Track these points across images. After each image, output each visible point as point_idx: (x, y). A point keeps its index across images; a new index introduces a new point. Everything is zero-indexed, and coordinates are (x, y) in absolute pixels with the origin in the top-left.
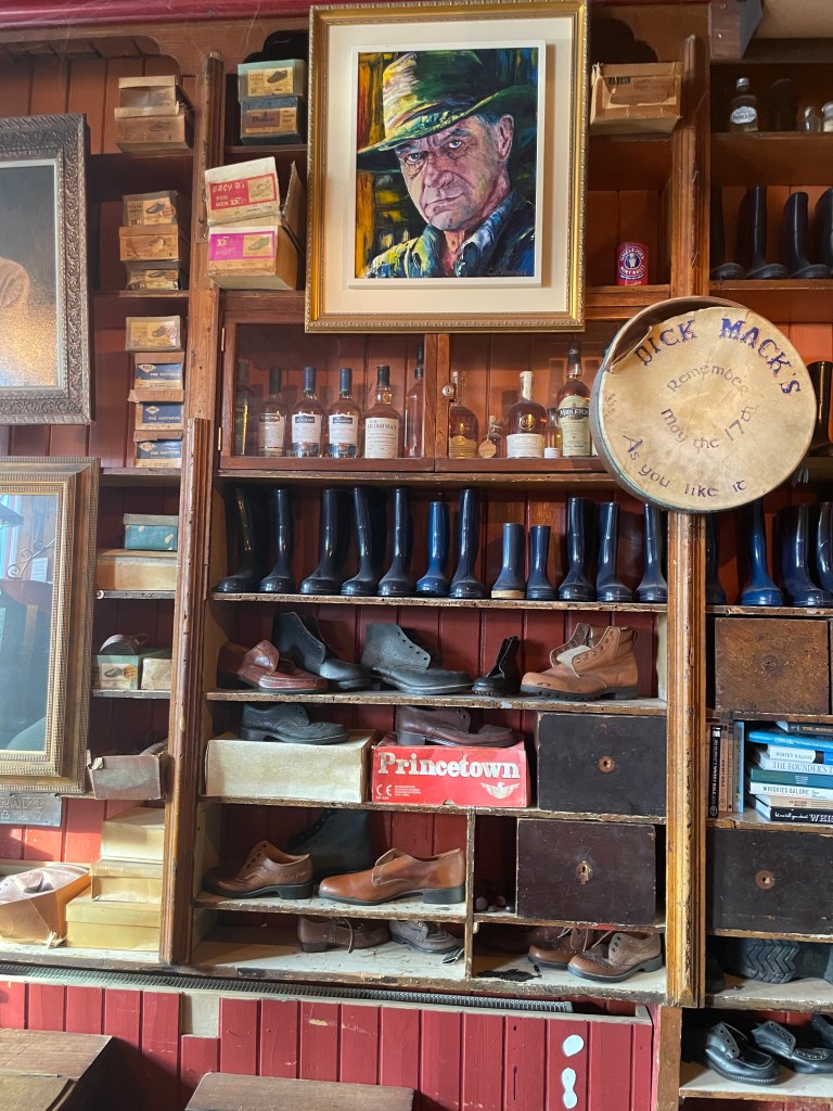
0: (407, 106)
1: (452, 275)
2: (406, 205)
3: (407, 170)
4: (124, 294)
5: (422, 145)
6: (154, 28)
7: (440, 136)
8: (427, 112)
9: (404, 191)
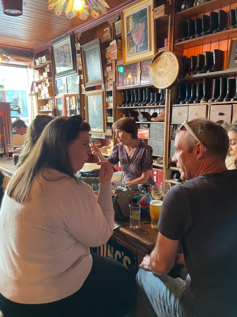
0: (132, 24)
1: (139, 52)
2: (133, 42)
3: (132, 35)
4: (107, 64)
5: (134, 30)
6: (106, 20)
7: (136, 28)
8: (134, 24)
9: (132, 39)
